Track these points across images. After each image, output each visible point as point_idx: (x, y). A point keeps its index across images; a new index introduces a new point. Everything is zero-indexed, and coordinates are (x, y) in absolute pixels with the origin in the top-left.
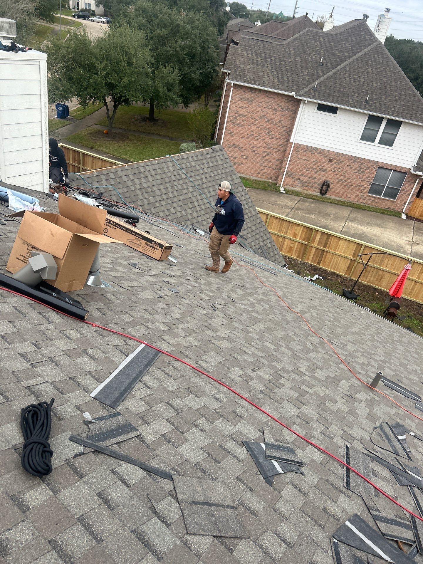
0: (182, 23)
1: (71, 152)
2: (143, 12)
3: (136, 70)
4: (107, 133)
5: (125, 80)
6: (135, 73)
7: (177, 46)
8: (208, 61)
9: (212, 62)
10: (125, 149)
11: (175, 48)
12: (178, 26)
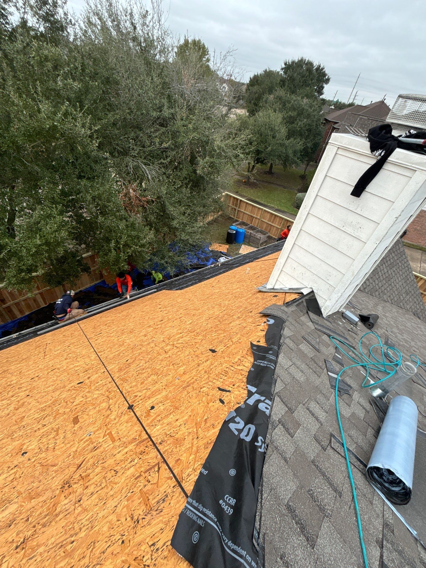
0: (306, 108)
1: (232, 198)
2: (280, 99)
3: (278, 142)
4: (245, 182)
5: (270, 148)
6: (277, 144)
7: (302, 124)
8: (317, 134)
9: (320, 135)
10: (257, 194)
11: (301, 125)
12: (303, 109)
